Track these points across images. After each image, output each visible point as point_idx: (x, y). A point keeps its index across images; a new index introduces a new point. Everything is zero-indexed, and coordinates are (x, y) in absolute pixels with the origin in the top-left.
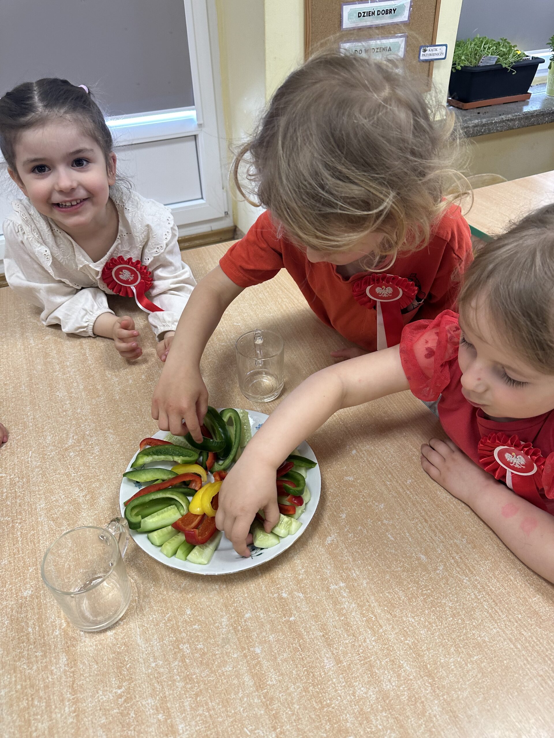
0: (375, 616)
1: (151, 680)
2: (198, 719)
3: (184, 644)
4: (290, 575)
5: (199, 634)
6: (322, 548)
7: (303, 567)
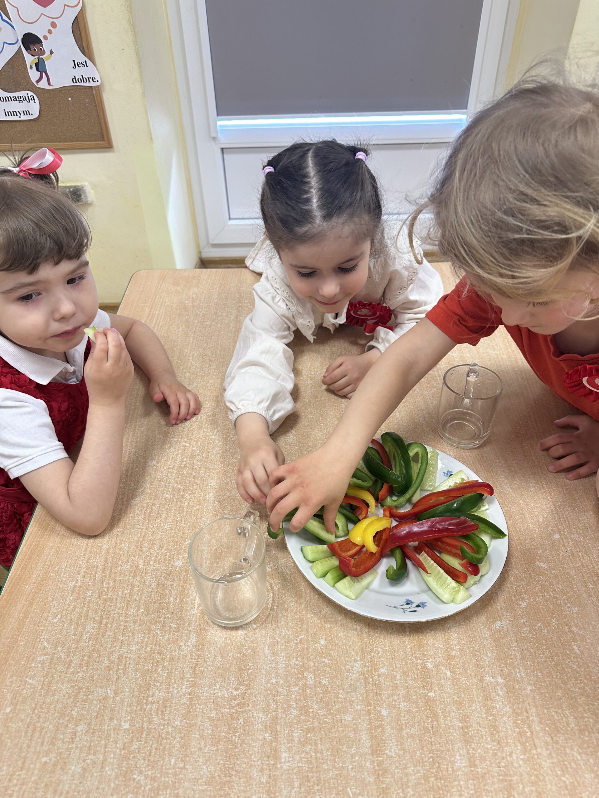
0: (532, 732)
1: (268, 695)
2: (303, 755)
3: (310, 672)
4: (441, 646)
5: (327, 669)
6: (487, 631)
7: (459, 644)
